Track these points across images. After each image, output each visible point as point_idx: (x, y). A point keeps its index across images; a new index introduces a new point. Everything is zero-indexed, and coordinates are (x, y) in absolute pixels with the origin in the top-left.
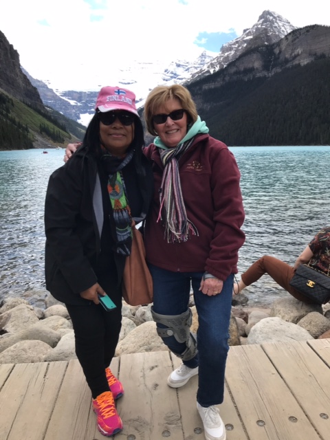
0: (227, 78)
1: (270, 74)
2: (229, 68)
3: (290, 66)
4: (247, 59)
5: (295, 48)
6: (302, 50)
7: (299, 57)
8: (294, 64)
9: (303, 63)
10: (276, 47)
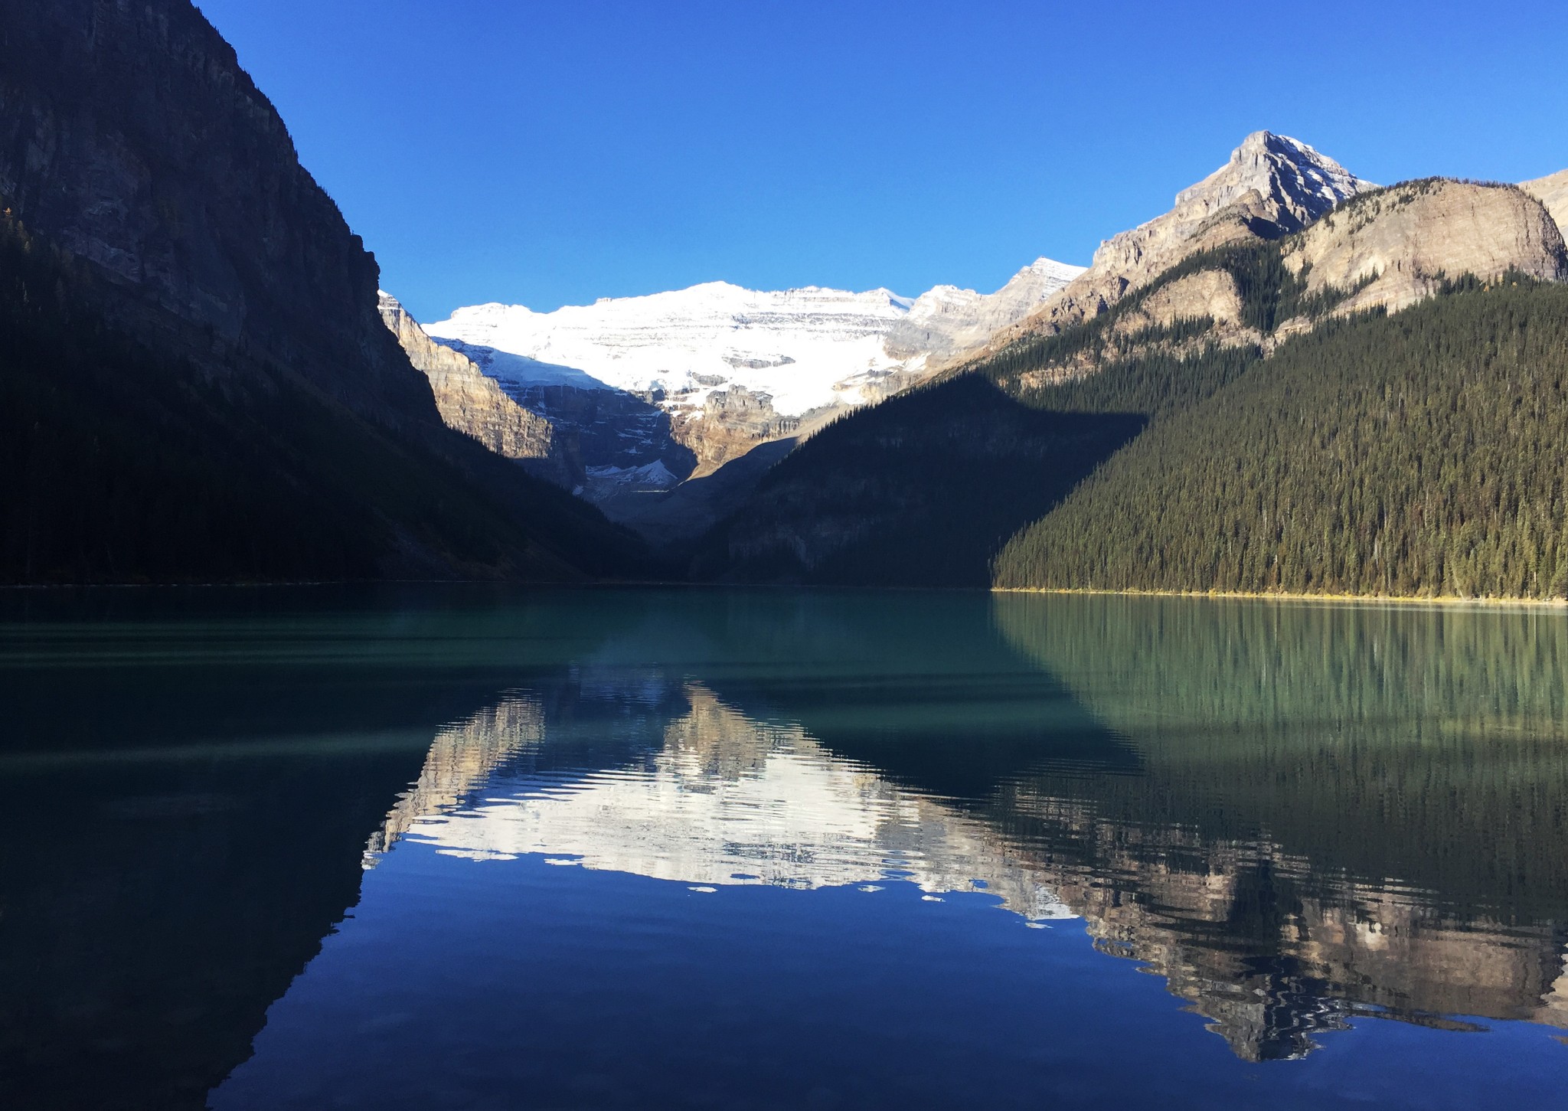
0: (1110, 354)
1: (1270, 344)
2: (1119, 318)
3: (1345, 314)
4: (1183, 290)
5: (1361, 255)
6: (1389, 263)
7: (1379, 282)
8: (1359, 307)
9: (1395, 305)
10: (1292, 251)
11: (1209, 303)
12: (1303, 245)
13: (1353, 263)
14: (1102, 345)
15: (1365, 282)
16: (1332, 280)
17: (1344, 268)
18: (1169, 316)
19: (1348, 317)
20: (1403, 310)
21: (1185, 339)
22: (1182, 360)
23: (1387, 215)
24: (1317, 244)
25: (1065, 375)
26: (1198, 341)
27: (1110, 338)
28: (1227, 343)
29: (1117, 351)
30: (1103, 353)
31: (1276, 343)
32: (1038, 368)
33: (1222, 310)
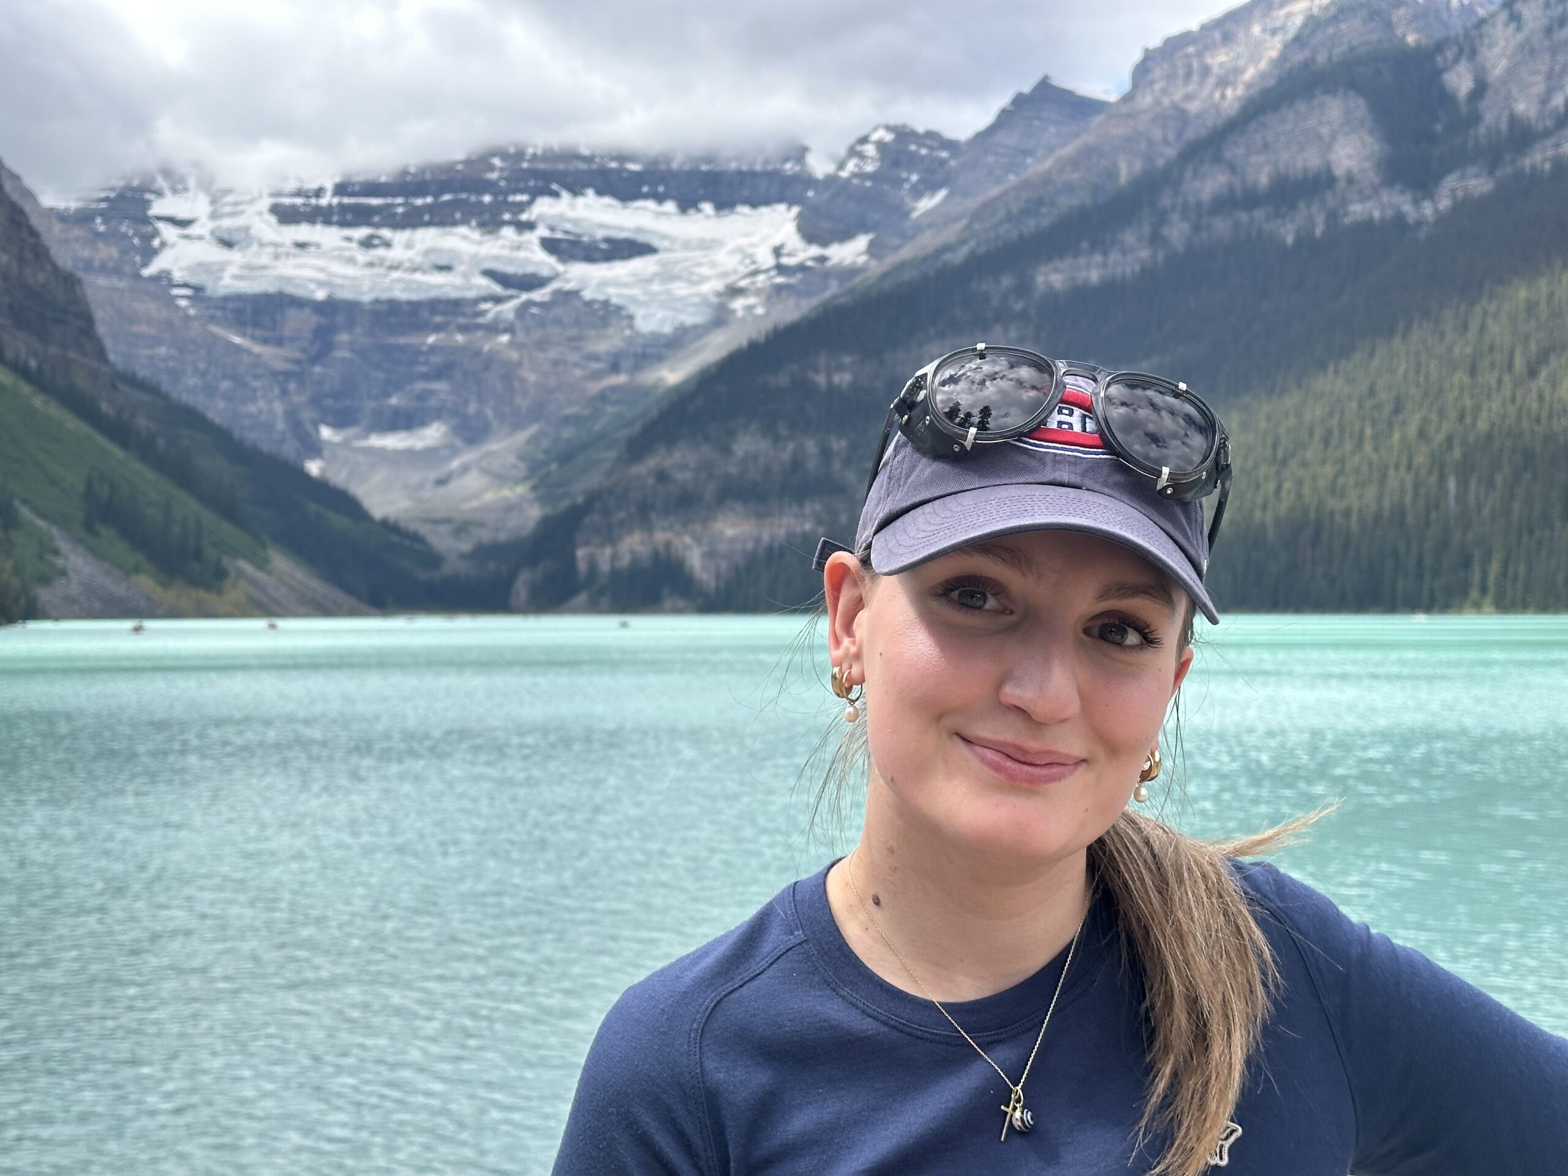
0: (1177, 232)
1: (1427, 209)
2: (1189, 174)
3: (1543, 163)
4: (1289, 126)
10: (1456, 60)
11: (1329, 147)
12: (1473, 53)
13: (1553, 80)
14: (1162, 218)
16: (1521, 107)
17: (1539, 88)
18: (1267, 169)
19: (1548, 166)
21: (1293, 206)
22: (1290, 240)
24: (1497, 50)
25: (1106, 267)
26: (1315, 209)
27: (1174, 207)
28: (1359, 210)
29: (1185, 226)
30: (1165, 231)
31: (1436, 210)
32: (1062, 258)
33: (1350, 157)
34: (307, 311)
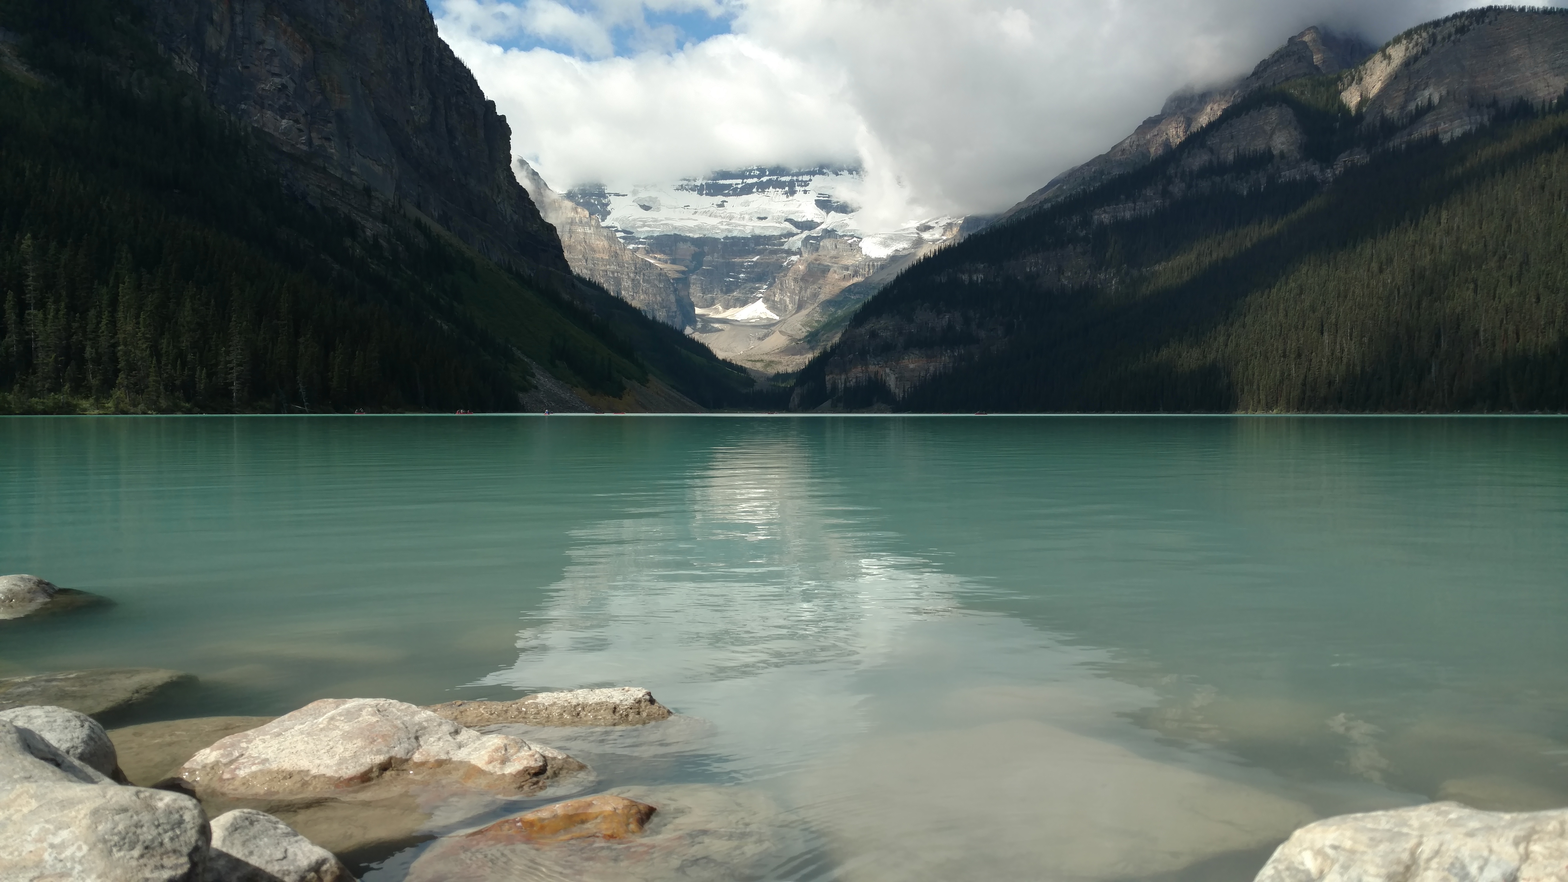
0: (1178, 189)
1: (1329, 173)
2: (1186, 155)
3: (1401, 144)
4: (1246, 125)
5: (1416, 87)
6: (1444, 93)
7: (1434, 112)
8: (1415, 137)
9: (1450, 134)
10: (1350, 85)
11: (1271, 137)
12: (1361, 79)
13: (1410, 95)
14: (1169, 181)
15: (1421, 112)
16: (1388, 111)
17: (1400, 100)
18: (1232, 151)
19: (1403, 146)
20: (1458, 137)
21: (1248, 173)
22: (1245, 193)
23: (1443, 46)
24: (1375, 77)
25: (1134, 210)
26: (1260, 174)
27: (1176, 174)
28: (1288, 175)
29: (1183, 185)
30: (1171, 188)
31: (1334, 174)
32: (1109, 205)
33: (1283, 144)
34: (689, 244)
